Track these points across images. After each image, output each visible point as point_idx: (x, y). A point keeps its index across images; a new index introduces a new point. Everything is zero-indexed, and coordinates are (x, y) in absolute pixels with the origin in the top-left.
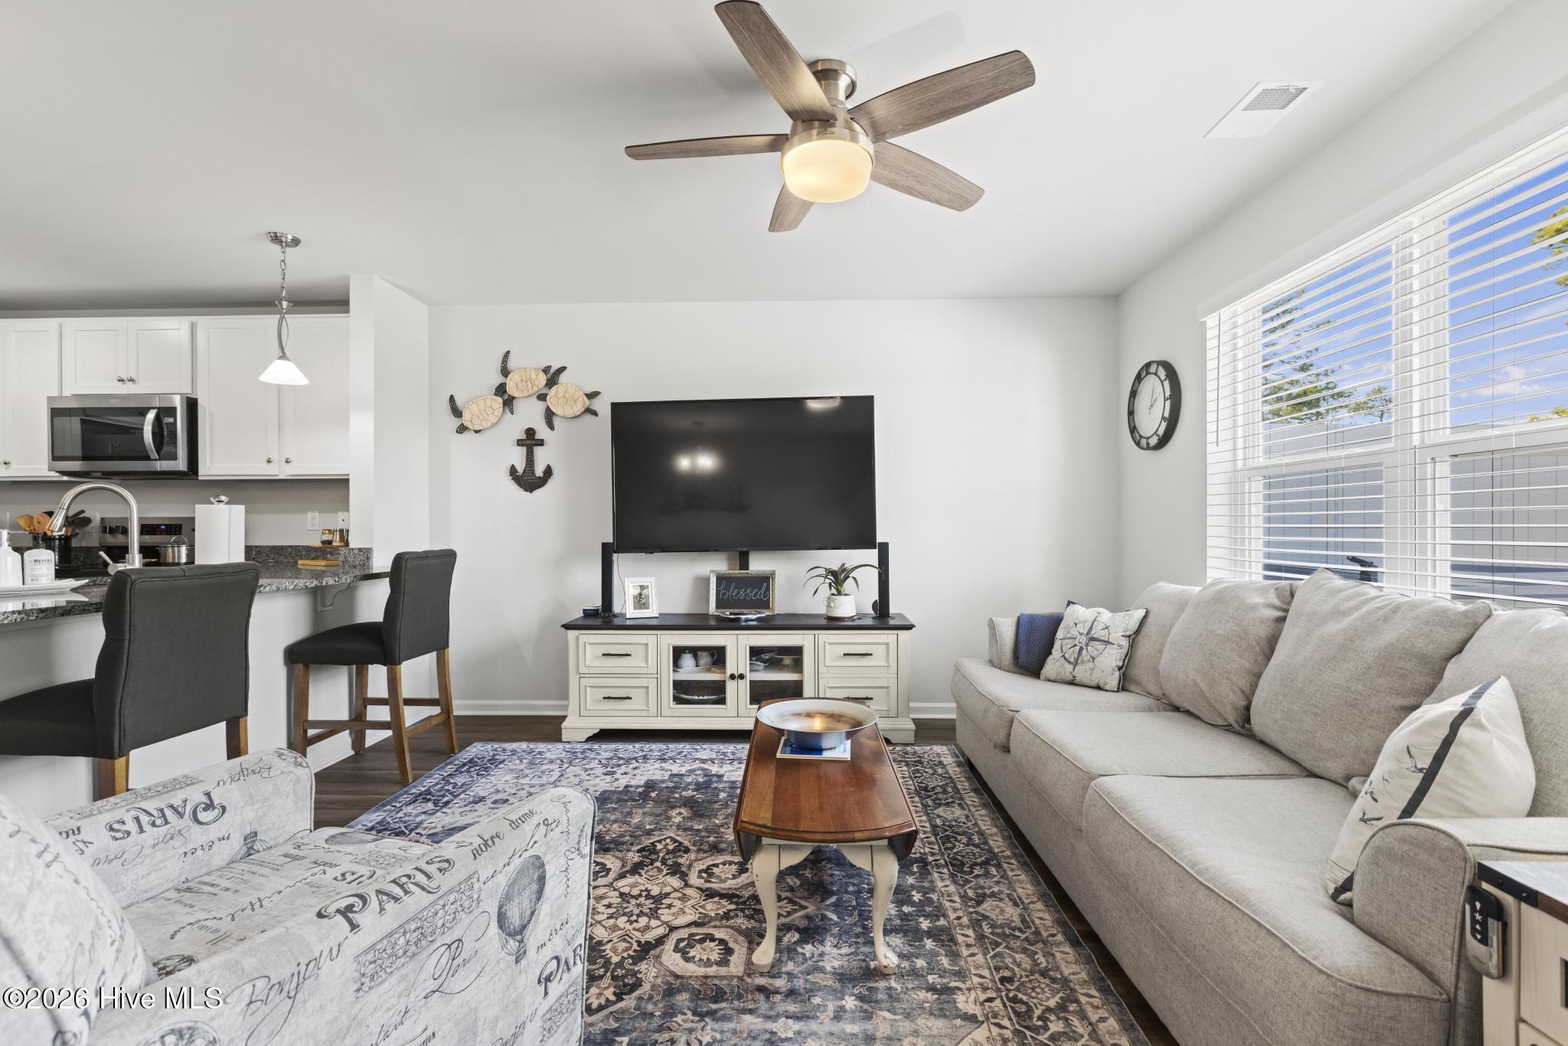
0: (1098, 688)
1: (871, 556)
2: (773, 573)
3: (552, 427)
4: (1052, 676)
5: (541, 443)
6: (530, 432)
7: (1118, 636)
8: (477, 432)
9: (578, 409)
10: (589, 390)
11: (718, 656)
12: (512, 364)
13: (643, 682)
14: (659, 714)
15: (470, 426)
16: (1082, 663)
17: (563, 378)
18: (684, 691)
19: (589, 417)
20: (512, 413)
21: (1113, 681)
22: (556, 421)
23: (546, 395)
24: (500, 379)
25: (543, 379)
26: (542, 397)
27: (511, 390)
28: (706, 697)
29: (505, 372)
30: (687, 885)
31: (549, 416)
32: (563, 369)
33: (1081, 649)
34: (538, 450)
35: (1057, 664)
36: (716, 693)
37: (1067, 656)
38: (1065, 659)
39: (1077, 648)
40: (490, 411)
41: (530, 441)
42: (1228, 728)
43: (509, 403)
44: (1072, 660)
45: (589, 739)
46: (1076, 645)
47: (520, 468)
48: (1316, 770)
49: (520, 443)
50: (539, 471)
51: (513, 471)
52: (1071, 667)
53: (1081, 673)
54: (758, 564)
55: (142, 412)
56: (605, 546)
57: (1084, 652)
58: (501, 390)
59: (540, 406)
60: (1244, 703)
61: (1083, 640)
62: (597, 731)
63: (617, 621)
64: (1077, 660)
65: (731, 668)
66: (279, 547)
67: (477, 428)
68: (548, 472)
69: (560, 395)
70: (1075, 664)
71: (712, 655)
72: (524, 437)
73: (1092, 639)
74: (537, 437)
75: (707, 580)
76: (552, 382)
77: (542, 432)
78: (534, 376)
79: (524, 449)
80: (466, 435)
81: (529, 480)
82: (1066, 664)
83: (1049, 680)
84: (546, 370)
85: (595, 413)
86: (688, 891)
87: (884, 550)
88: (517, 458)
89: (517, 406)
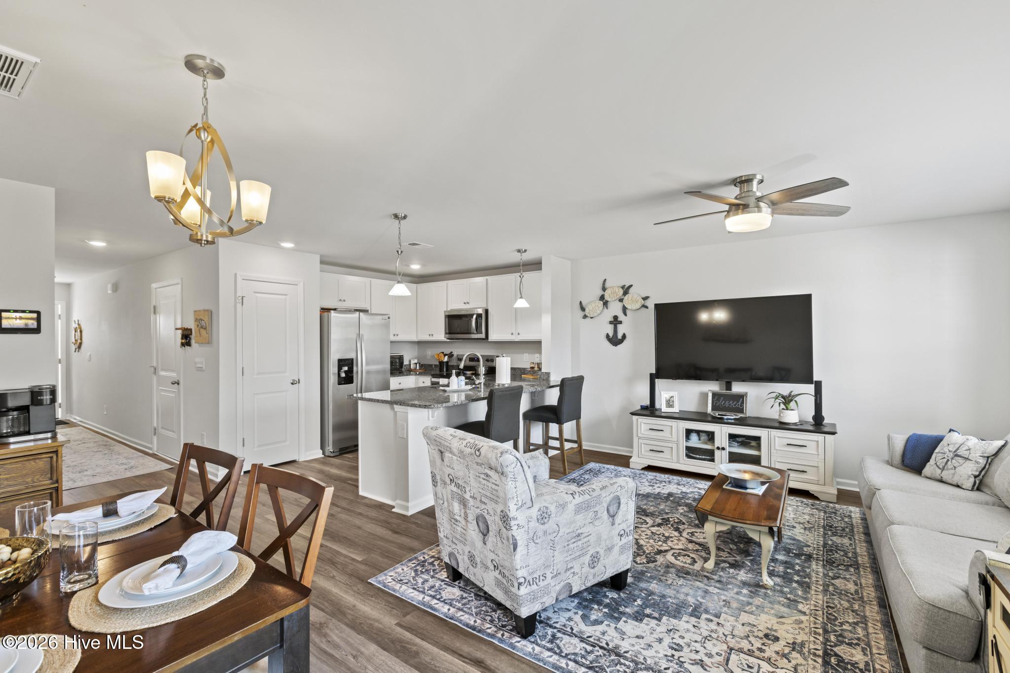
0: (958, 486)
1: (810, 388)
2: (746, 394)
3: (625, 314)
4: (929, 475)
5: (621, 322)
6: (616, 318)
7: (977, 456)
8: (591, 318)
9: (638, 305)
10: (644, 296)
11: (711, 436)
12: (607, 285)
13: (670, 445)
14: (678, 462)
15: (589, 316)
16: (947, 469)
17: (631, 290)
18: (691, 452)
19: (644, 309)
20: (607, 308)
21: (970, 484)
22: (628, 312)
23: (623, 299)
24: (601, 293)
25: (621, 292)
26: (621, 300)
27: (607, 298)
28: (703, 457)
29: (604, 289)
30: (681, 536)
31: (625, 309)
32: (631, 286)
33: (948, 460)
34: (619, 326)
35: (932, 468)
36: (710, 456)
37: (938, 464)
38: (937, 465)
39: (946, 460)
40: (597, 308)
41: (615, 321)
43: (606, 304)
44: (941, 467)
45: (644, 469)
46: (944, 458)
47: (611, 335)
49: (611, 323)
50: (620, 336)
51: (608, 336)
52: (940, 471)
53: (946, 475)
54: (738, 388)
55: (472, 316)
56: (651, 375)
57: (950, 463)
58: (602, 298)
59: (620, 305)
61: (951, 455)
62: (646, 466)
63: (657, 413)
64: (944, 467)
65: (717, 443)
67: (591, 316)
68: (624, 336)
69: (630, 298)
70: (943, 469)
71: (708, 435)
72: (613, 320)
73: (957, 455)
74: (619, 320)
75: (707, 395)
76: (626, 293)
77: (621, 317)
78: (617, 291)
79: (613, 325)
80: (588, 320)
81: (615, 340)
82: (937, 469)
83: (927, 478)
84: (623, 287)
85: (647, 307)
86: (681, 538)
87: (818, 386)
88: (610, 330)
89: (610, 305)
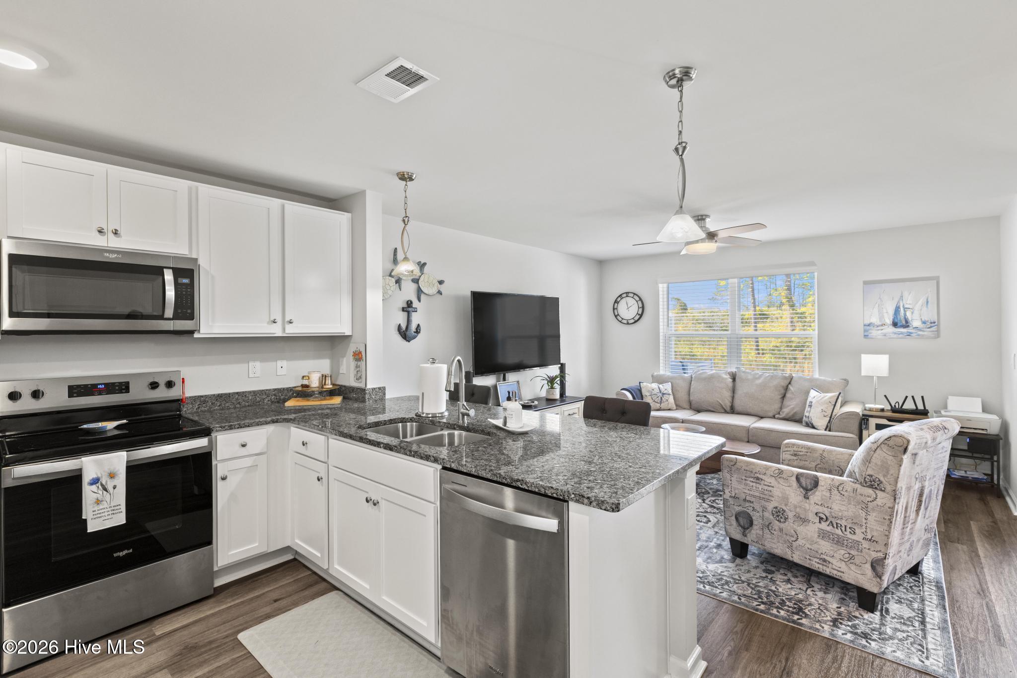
0: (669, 410)
2: (518, 381)
3: (419, 300)
5: (414, 310)
6: (409, 304)
7: (670, 392)
9: (434, 290)
10: (439, 279)
12: (399, 257)
17: (427, 268)
19: (439, 296)
20: (400, 289)
21: (675, 407)
22: (423, 297)
23: (419, 280)
24: (392, 266)
26: (416, 281)
29: (396, 262)
31: (419, 292)
32: (426, 263)
33: (661, 398)
34: (414, 314)
37: (656, 401)
39: (660, 398)
40: (388, 287)
41: (410, 308)
42: (726, 412)
43: (399, 282)
47: (404, 327)
48: (764, 416)
49: (403, 309)
50: (413, 327)
51: (399, 328)
52: (659, 405)
53: (663, 406)
55: (158, 271)
57: (663, 398)
58: (394, 273)
59: (415, 287)
60: (730, 405)
61: (661, 394)
64: (661, 402)
66: (225, 394)
69: (426, 280)
72: (405, 306)
73: (663, 394)
74: (414, 306)
76: (421, 272)
77: (416, 304)
79: (405, 314)
81: (408, 334)
82: (656, 404)
84: (419, 263)
85: (443, 296)
87: (562, 368)
88: (401, 319)
89: (403, 283)
